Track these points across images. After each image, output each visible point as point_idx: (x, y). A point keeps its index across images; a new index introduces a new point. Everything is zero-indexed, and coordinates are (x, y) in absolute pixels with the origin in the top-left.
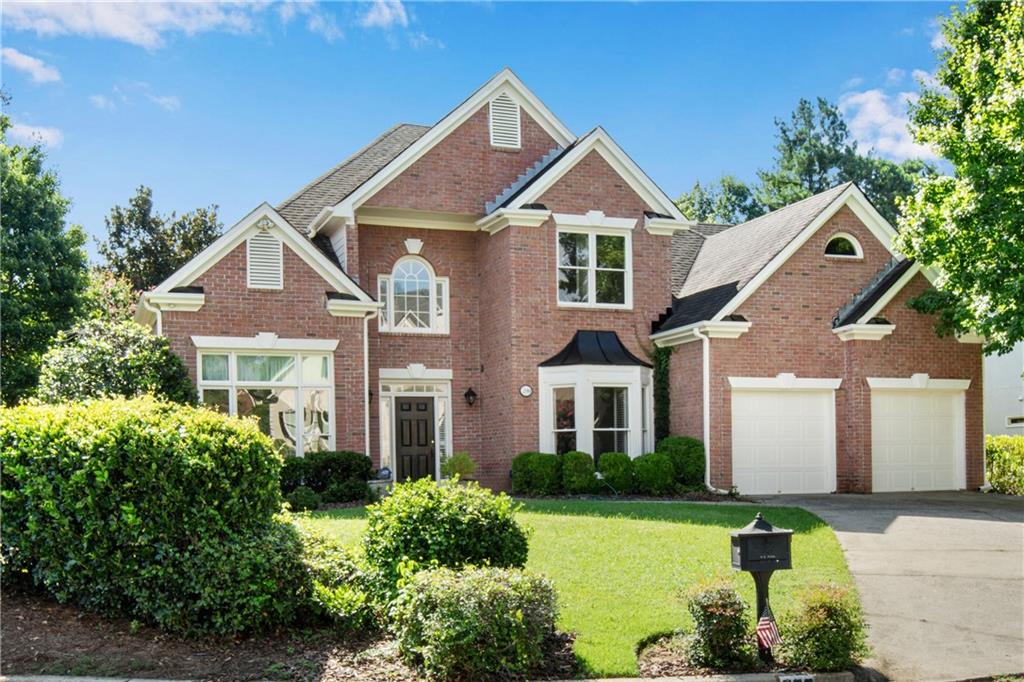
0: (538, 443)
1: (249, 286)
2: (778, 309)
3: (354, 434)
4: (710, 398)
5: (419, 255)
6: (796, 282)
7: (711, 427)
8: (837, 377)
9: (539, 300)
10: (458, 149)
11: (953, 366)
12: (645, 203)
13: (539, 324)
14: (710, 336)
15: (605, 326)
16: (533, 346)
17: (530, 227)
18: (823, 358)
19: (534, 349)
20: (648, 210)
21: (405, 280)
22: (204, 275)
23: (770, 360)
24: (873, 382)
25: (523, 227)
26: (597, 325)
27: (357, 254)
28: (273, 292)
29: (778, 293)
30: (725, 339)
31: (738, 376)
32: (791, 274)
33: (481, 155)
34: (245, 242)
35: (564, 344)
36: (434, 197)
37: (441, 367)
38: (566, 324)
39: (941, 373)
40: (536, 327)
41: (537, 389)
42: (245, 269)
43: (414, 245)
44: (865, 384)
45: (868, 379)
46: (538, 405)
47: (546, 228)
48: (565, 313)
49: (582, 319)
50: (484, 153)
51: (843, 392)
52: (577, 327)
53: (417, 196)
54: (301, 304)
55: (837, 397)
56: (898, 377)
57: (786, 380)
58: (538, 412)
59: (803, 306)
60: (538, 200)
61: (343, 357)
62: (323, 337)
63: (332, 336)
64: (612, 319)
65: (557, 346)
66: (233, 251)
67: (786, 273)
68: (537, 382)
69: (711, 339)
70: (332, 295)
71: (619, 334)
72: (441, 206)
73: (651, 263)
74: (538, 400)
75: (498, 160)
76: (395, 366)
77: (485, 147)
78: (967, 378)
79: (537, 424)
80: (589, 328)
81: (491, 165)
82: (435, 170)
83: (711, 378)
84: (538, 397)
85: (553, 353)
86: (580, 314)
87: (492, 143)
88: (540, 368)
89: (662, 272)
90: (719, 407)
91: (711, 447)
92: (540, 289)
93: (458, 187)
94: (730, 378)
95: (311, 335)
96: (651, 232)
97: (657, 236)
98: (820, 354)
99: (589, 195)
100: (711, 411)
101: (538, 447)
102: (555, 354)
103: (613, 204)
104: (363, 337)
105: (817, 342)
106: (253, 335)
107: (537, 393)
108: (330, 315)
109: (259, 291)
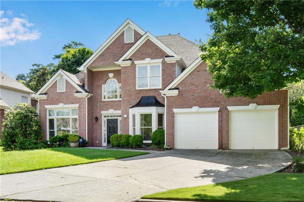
0: (129, 132)
1: (58, 91)
2: (194, 84)
3: (83, 130)
4: (167, 116)
5: (113, 78)
6: (201, 74)
7: (166, 126)
8: (218, 107)
9: (130, 88)
10: (115, 46)
11: (271, 100)
12: (166, 53)
13: (130, 95)
14: (166, 96)
15: (151, 94)
16: (128, 102)
17: (127, 66)
18: (213, 100)
19: (128, 103)
20: (167, 55)
21: (111, 85)
22: (48, 90)
23: (190, 102)
24: (229, 108)
25: (125, 66)
26: (149, 94)
27: (87, 80)
28: (63, 93)
29: (194, 79)
30: (172, 96)
31: (177, 108)
32: (199, 71)
33: (122, 46)
34: (57, 80)
35: (138, 101)
36: (108, 61)
37: (119, 110)
38: (138, 95)
39: (265, 103)
40: (129, 96)
41: (129, 115)
42: (57, 87)
43: (111, 75)
44: (227, 109)
45: (228, 107)
46: (129, 120)
47: (132, 66)
48: (138, 91)
49: (144, 93)
50: (123, 45)
51: (221, 112)
52: (142, 95)
53: (103, 61)
54: (70, 95)
55: (219, 114)
56: (243, 105)
57: (195, 109)
58: (129, 122)
59: (204, 82)
60: (130, 57)
61: (80, 109)
62: (75, 104)
63: (78, 103)
64: (154, 92)
65: (135, 102)
66: (54, 83)
67: (197, 71)
68: (129, 113)
69: (167, 97)
70: (78, 92)
71: (156, 97)
72: (110, 63)
73: (168, 73)
74: (129, 119)
75: (127, 47)
76: (106, 110)
77: (123, 44)
78: (278, 104)
79: (129, 126)
80: (146, 95)
81: (125, 49)
82: (108, 53)
83: (167, 110)
84: (129, 118)
85: (134, 104)
86: (143, 91)
87: (125, 42)
88: (130, 109)
89: (172, 75)
90: (170, 119)
91: (167, 132)
92: (130, 85)
93: (115, 57)
94: (173, 109)
95: (73, 103)
96: (168, 62)
97: (170, 63)
98: (211, 99)
99: (147, 53)
100: (167, 120)
101: (129, 133)
102: (135, 104)
103: (155, 55)
104: (86, 103)
105: (210, 95)
106: (58, 104)
107: (129, 117)
108: (77, 98)
109: (60, 93)
